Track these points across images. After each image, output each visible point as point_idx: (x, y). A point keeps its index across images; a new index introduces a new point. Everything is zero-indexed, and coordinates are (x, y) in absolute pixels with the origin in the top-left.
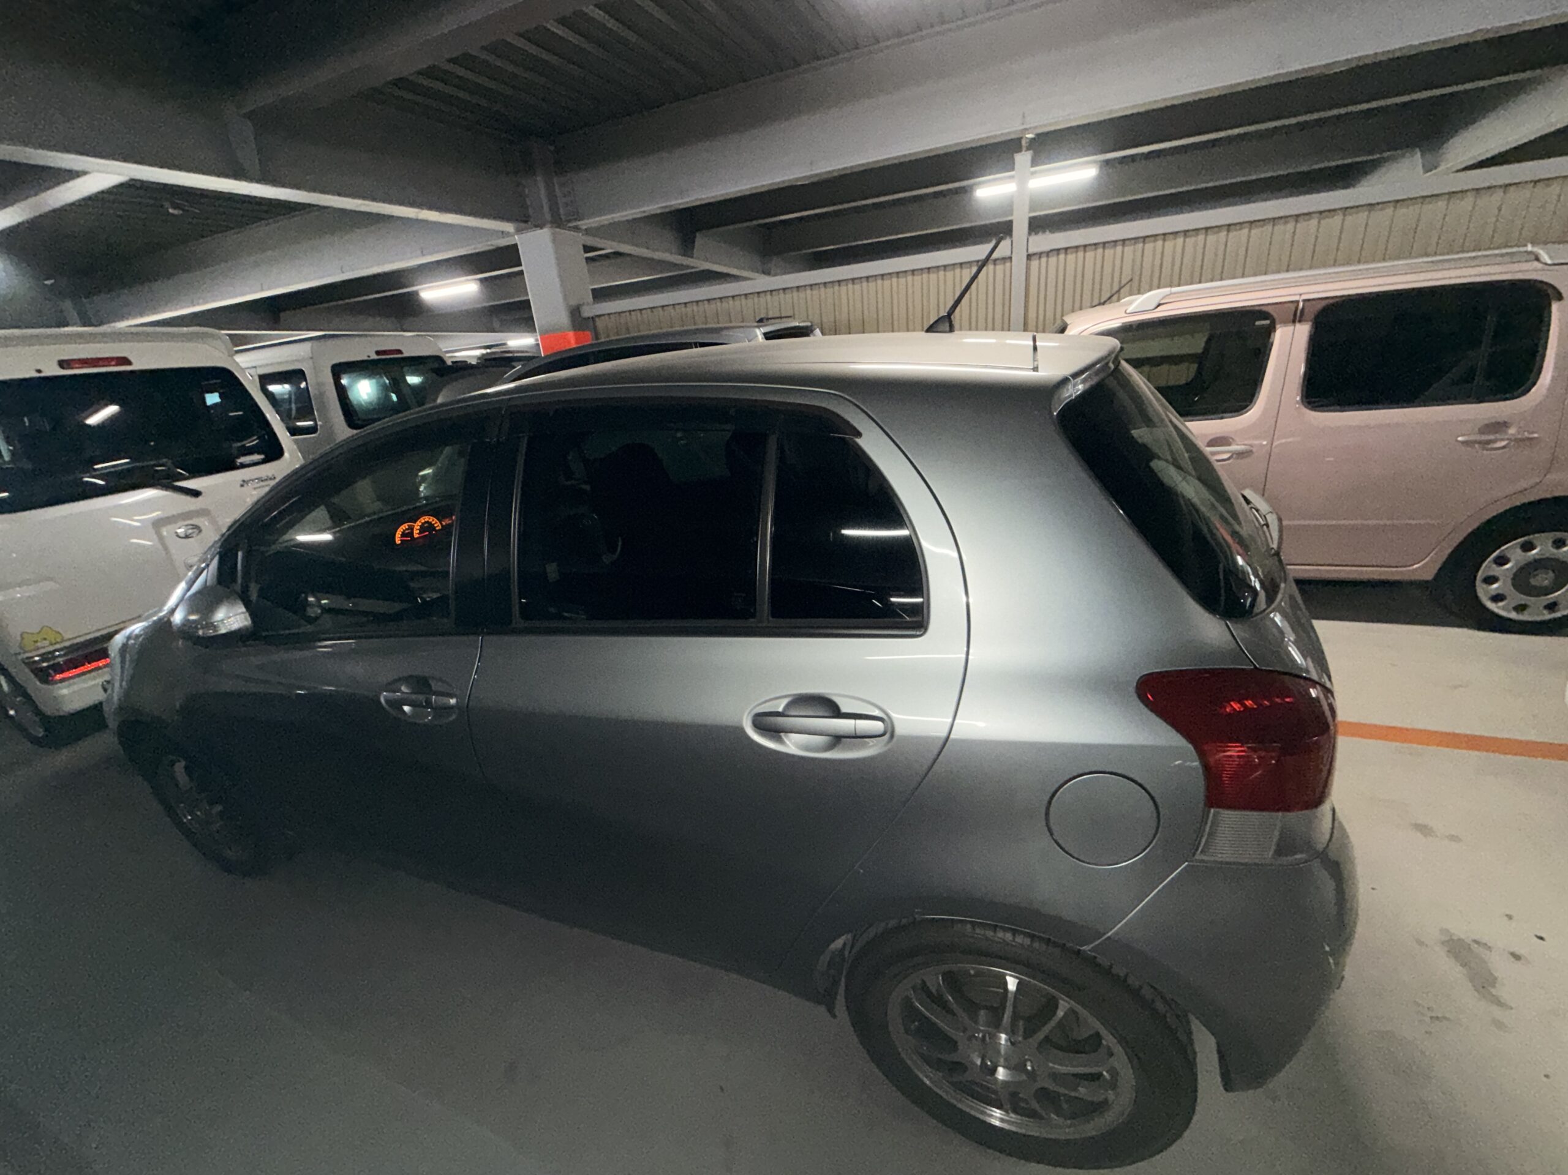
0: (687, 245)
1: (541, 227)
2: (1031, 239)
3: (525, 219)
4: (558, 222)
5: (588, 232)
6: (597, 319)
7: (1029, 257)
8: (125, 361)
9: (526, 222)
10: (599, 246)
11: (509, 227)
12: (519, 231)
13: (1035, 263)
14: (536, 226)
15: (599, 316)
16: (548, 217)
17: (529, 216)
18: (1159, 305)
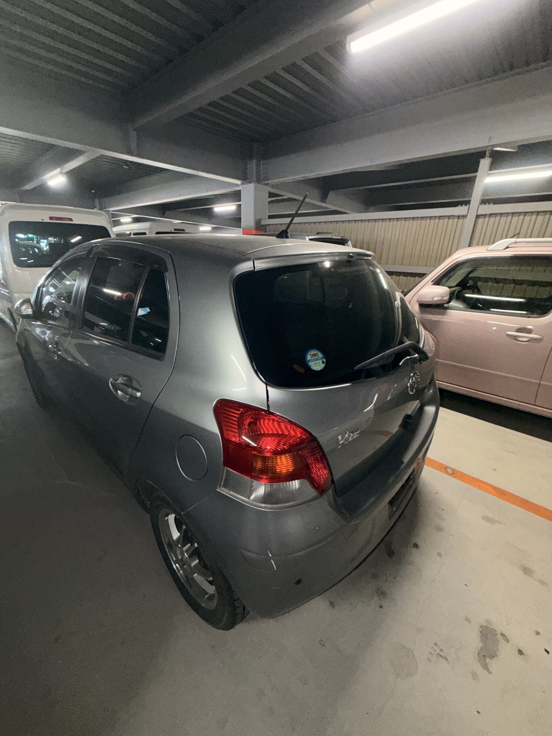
0: (324, 198)
1: (250, 182)
2: (480, 206)
3: (245, 178)
4: (258, 181)
5: (272, 187)
6: (267, 226)
7: (478, 217)
8: (71, 220)
9: (245, 180)
10: (283, 194)
11: (239, 182)
12: (242, 184)
13: (481, 220)
14: (249, 182)
15: (269, 225)
16: (255, 179)
17: (247, 178)
18: (507, 247)
